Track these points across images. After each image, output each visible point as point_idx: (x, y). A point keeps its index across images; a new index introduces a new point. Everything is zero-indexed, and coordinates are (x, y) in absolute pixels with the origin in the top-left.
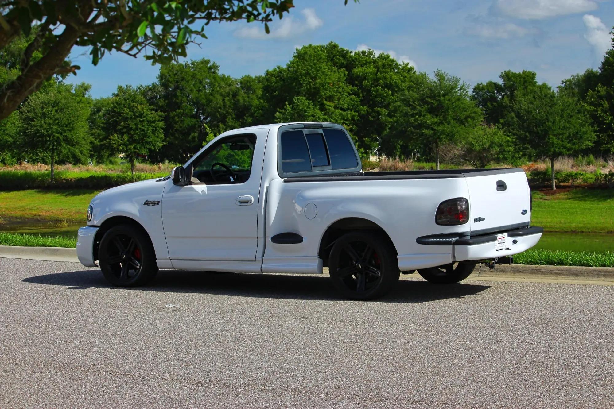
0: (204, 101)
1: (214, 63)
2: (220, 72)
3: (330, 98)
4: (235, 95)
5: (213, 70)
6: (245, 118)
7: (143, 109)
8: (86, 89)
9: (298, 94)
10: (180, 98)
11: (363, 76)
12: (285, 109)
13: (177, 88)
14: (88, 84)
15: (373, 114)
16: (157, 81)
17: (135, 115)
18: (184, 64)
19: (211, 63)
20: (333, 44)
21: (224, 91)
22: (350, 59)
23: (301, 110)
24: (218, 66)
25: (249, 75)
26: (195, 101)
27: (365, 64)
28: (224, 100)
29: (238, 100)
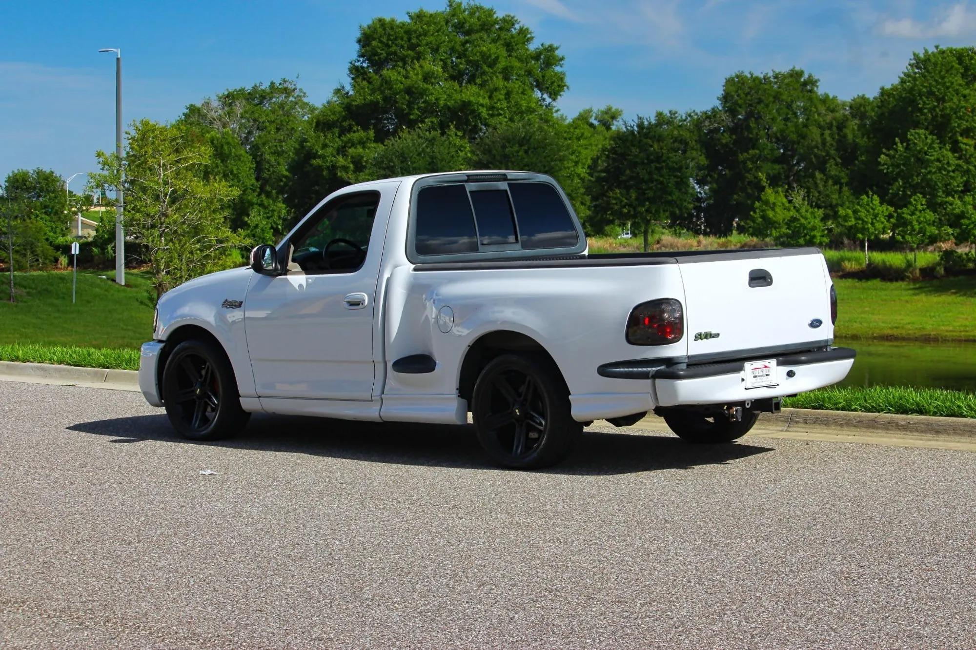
0: (794, 137)
1: (810, 76)
2: (821, 90)
3: (968, 133)
4: (841, 126)
5: (809, 87)
7: (661, 149)
8: (614, 117)
9: (916, 125)
10: (755, 132)
12: (896, 150)
13: (749, 115)
14: (617, 110)
16: (718, 104)
17: (648, 159)
18: (762, 76)
19: (806, 76)
21: (824, 121)
23: (920, 152)
24: (816, 81)
25: (864, 95)
26: (779, 135)
28: (822, 134)
29: (845, 136)
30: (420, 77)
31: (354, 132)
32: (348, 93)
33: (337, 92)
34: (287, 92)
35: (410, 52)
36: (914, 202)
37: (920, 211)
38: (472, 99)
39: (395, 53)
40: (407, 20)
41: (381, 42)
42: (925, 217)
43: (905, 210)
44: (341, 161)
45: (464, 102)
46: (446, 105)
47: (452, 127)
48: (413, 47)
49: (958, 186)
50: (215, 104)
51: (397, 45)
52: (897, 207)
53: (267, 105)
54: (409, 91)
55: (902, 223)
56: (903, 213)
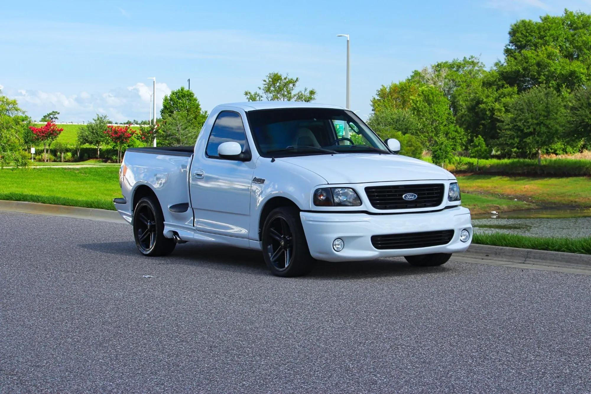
30: (545, 55)
31: (505, 88)
32: (503, 65)
33: (496, 64)
34: (473, 64)
35: (540, 40)
38: (576, 69)
39: (530, 41)
40: (540, 21)
41: (522, 34)
44: (497, 106)
45: (571, 71)
46: (561, 73)
47: (564, 86)
48: (541, 37)
50: (430, 70)
51: (532, 36)
53: (461, 72)
54: (538, 64)
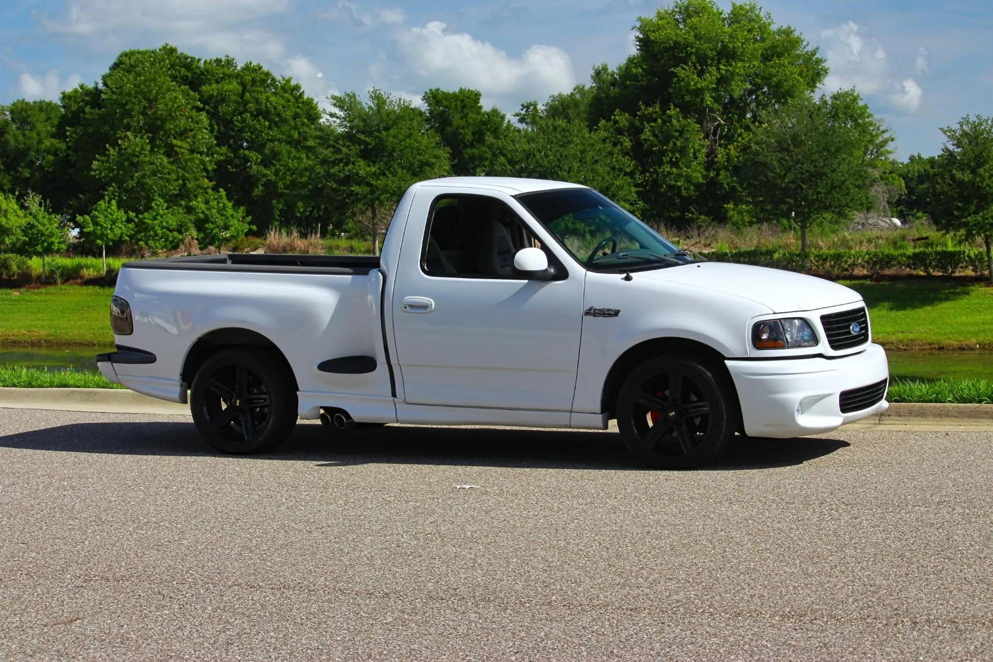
3: (182, 134)
4: (2, 131)
6: (20, 169)
11: (219, 98)
12: (108, 155)
15: (237, 161)
20: (169, 47)
22: (198, 71)
23: (132, 155)
27: (222, 79)
29: (7, 141)
36: (155, 207)
37: (162, 216)
42: (167, 222)
43: (146, 214)
49: (175, 190)
52: (138, 212)
55: (142, 227)
56: (145, 218)
